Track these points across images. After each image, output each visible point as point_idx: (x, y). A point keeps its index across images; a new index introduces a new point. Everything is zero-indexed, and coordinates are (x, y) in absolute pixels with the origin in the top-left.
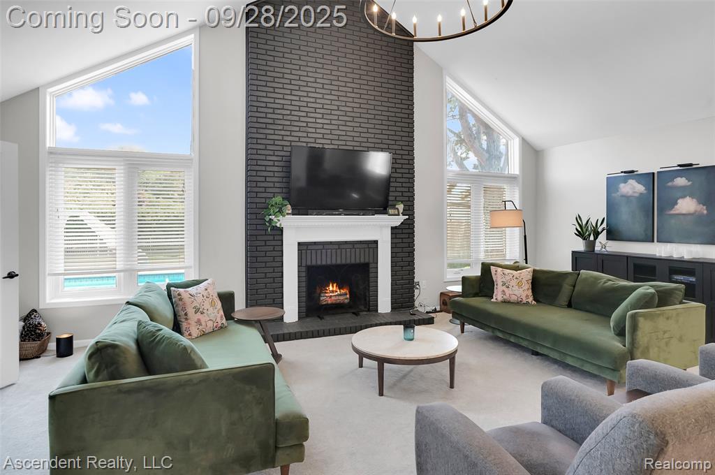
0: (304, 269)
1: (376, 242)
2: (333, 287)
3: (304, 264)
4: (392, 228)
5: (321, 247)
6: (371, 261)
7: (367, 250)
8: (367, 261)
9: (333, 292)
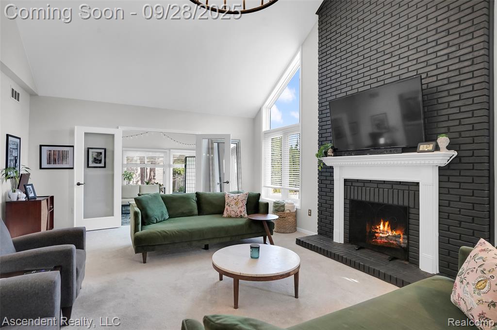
0: (348, 202)
1: (418, 184)
2: (384, 226)
3: (348, 198)
4: (440, 168)
5: (362, 184)
6: (412, 205)
7: (406, 192)
8: (406, 204)
9: (383, 231)
